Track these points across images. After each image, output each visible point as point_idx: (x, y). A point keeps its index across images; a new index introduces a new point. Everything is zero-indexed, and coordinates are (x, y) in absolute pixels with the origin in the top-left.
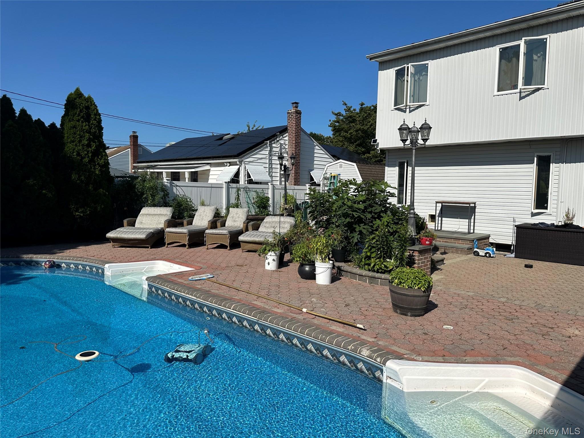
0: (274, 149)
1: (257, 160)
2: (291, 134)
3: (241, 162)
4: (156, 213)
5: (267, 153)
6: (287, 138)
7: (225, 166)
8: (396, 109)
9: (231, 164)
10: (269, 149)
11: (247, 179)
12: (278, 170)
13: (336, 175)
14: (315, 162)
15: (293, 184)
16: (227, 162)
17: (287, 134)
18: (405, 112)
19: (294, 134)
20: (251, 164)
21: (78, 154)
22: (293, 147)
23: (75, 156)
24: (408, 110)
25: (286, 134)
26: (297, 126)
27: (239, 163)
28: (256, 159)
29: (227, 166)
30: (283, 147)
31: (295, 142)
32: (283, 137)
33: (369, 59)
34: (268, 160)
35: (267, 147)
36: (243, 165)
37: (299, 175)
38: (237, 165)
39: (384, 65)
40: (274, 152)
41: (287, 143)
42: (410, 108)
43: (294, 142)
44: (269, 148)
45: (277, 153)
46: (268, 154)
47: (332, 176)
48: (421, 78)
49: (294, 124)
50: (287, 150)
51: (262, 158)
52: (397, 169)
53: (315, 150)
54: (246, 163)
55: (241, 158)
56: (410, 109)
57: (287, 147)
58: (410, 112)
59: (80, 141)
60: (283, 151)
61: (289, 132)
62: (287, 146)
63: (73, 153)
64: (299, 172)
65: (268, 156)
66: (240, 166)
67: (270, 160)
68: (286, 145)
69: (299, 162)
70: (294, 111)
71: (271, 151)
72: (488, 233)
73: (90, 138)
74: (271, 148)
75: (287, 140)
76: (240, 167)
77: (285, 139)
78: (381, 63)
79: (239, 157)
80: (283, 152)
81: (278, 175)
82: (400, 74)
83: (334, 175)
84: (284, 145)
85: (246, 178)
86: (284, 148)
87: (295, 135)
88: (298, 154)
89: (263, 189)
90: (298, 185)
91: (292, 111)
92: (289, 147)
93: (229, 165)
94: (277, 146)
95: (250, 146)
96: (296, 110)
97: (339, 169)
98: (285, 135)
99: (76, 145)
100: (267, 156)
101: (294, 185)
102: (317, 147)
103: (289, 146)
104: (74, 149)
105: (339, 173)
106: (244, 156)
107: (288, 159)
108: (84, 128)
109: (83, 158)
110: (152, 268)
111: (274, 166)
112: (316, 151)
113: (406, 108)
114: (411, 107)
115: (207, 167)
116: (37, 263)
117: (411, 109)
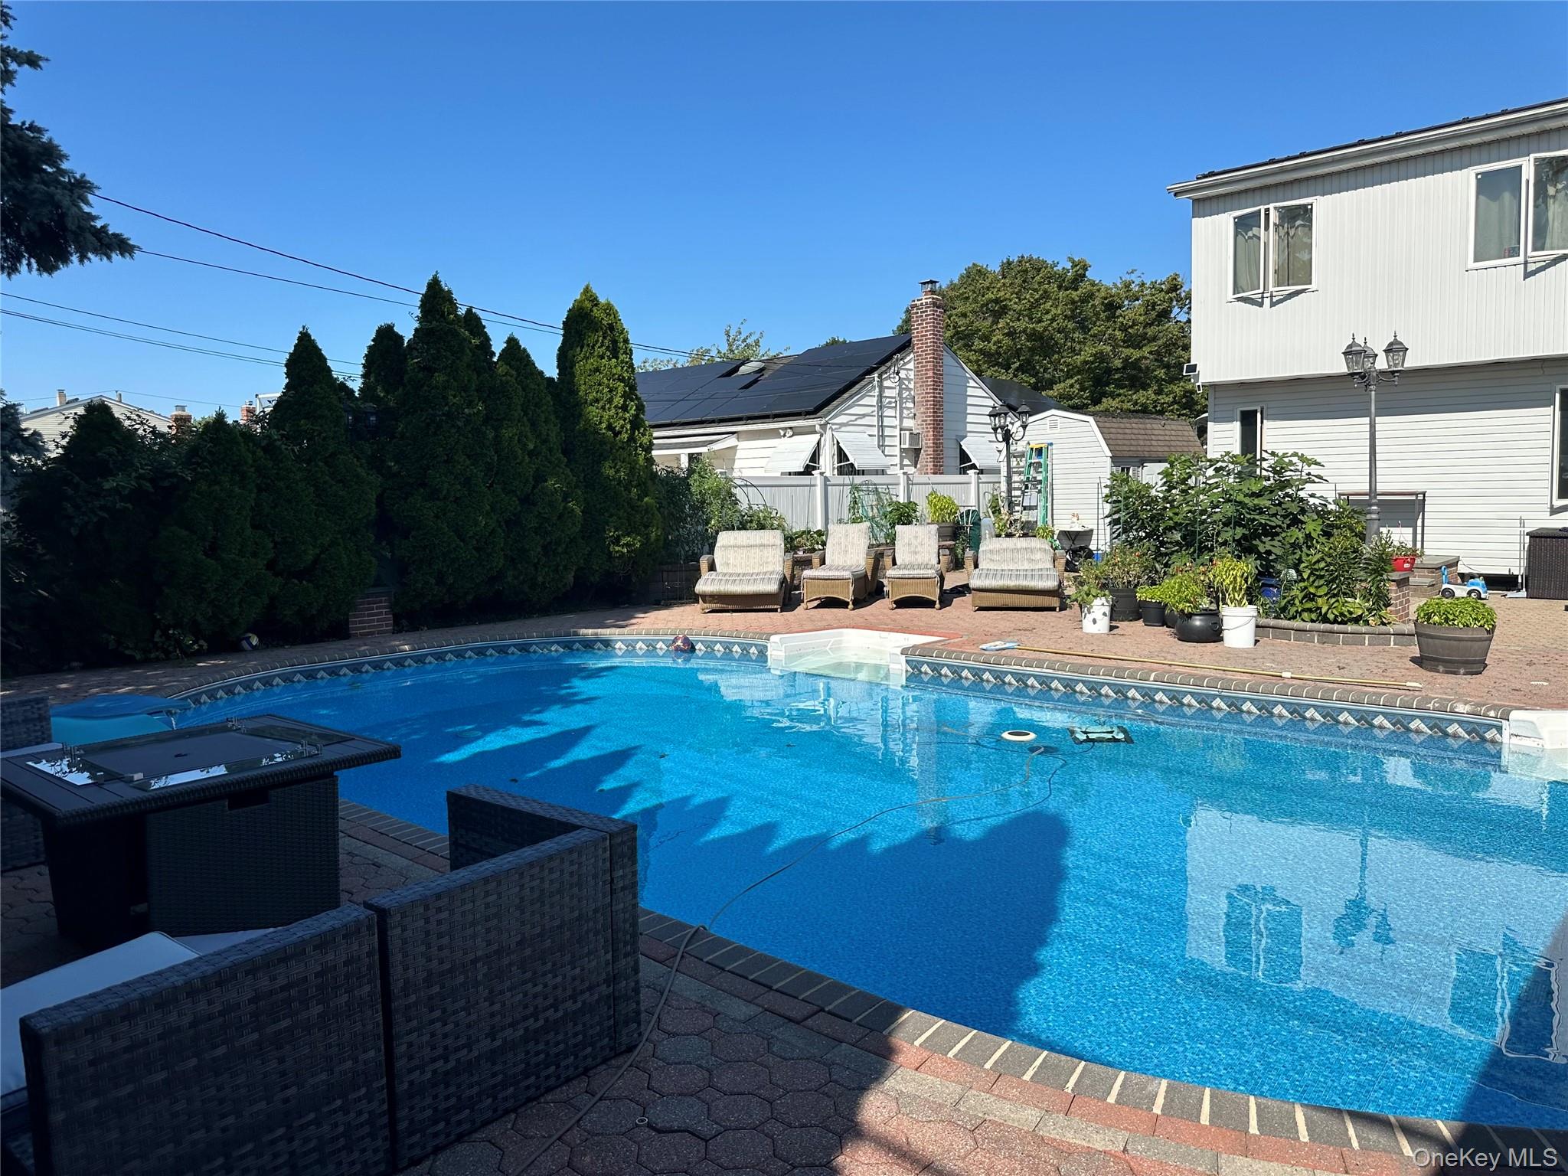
0: (887, 393)
1: (856, 420)
2: (920, 355)
3: (823, 426)
4: (752, 543)
5: (874, 401)
6: (911, 366)
7: (780, 437)
8: (1239, 299)
9: (796, 430)
10: (876, 392)
11: (836, 465)
12: (897, 441)
13: (1043, 446)
14: (970, 418)
15: (929, 471)
16: (786, 429)
17: (912, 355)
18: (1261, 305)
19: (929, 354)
20: (843, 429)
21: (610, 427)
22: (927, 385)
23: (604, 431)
24: (1267, 301)
25: (908, 354)
26: (936, 335)
27: (821, 428)
28: (854, 418)
29: (784, 436)
30: (904, 386)
31: (934, 373)
32: (905, 364)
33: (1173, 194)
34: (876, 418)
35: (873, 388)
36: (829, 432)
37: (942, 451)
38: (815, 432)
39: (1205, 205)
40: (888, 400)
41: (912, 377)
42: (1272, 296)
43: (930, 373)
44: (877, 389)
45: (893, 400)
46: (875, 404)
47: (1032, 449)
48: (1292, 232)
49: (930, 330)
50: (912, 393)
51: (864, 416)
52: (1236, 426)
53: (968, 389)
54: (834, 427)
55: (825, 416)
56: (1271, 300)
57: (911, 386)
58: (1273, 304)
59: (610, 401)
60: (904, 396)
61: (916, 350)
62: (912, 383)
63: (601, 423)
64: (942, 443)
65: (876, 409)
66: (822, 435)
67: (881, 417)
68: (910, 380)
69: (942, 421)
70: (928, 301)
71: (881, 396)
72: (1455, 553)
73: (625, 392)
74: (882, 388)
75: (911, 370)
76: (823, 439)
77: (907, 367)
78: (1196, 201)
79: (819, 414)
80: (906, 398)
81: (897, 451)
82: (1243, 225)
83: (1038, 446)
84: (906, 382)
85: (836, 462)
86: (908, 389)
87: (934, 358)
88: (939, 401)
89: (887, 485)
90: (940, 474)
91: (924, 301)
92: (918, 385)
93: (791, 433)
94: (893, 385)
95: (837, 389)
96: (933, 298)
97: (1049, 431)
98: (908, 358)
99: (603, 408)
100: (873, 409)
101: (935, 473)
102: (972, 383)
103: (917, 383)
104: (602, 417)
105: (1049, 442)
106: (830, 413)
107: (915, 415)
108: (614, 371)
109: (616, 434)
110: (840, 642)
111: (887, 432)
112: (970, 391)
113: (1263, 298)
114: (1274, 294)
115: (732, 441)
116: (607, 643)
117: (1275, 299)
